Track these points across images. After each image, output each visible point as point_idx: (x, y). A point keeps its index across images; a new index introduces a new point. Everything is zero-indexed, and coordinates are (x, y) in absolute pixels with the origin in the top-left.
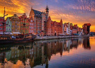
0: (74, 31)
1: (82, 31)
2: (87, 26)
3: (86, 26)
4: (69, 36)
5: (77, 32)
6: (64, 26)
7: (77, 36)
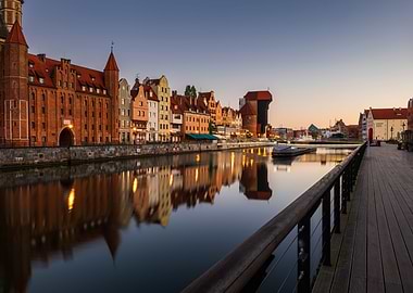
0: (196, 123)
1: (238, 121)
2: (259, 101)
3: (254, 103)
4: (150, 147)
5: (207, 125)
6: (134, 93)
7: (204, 147)
